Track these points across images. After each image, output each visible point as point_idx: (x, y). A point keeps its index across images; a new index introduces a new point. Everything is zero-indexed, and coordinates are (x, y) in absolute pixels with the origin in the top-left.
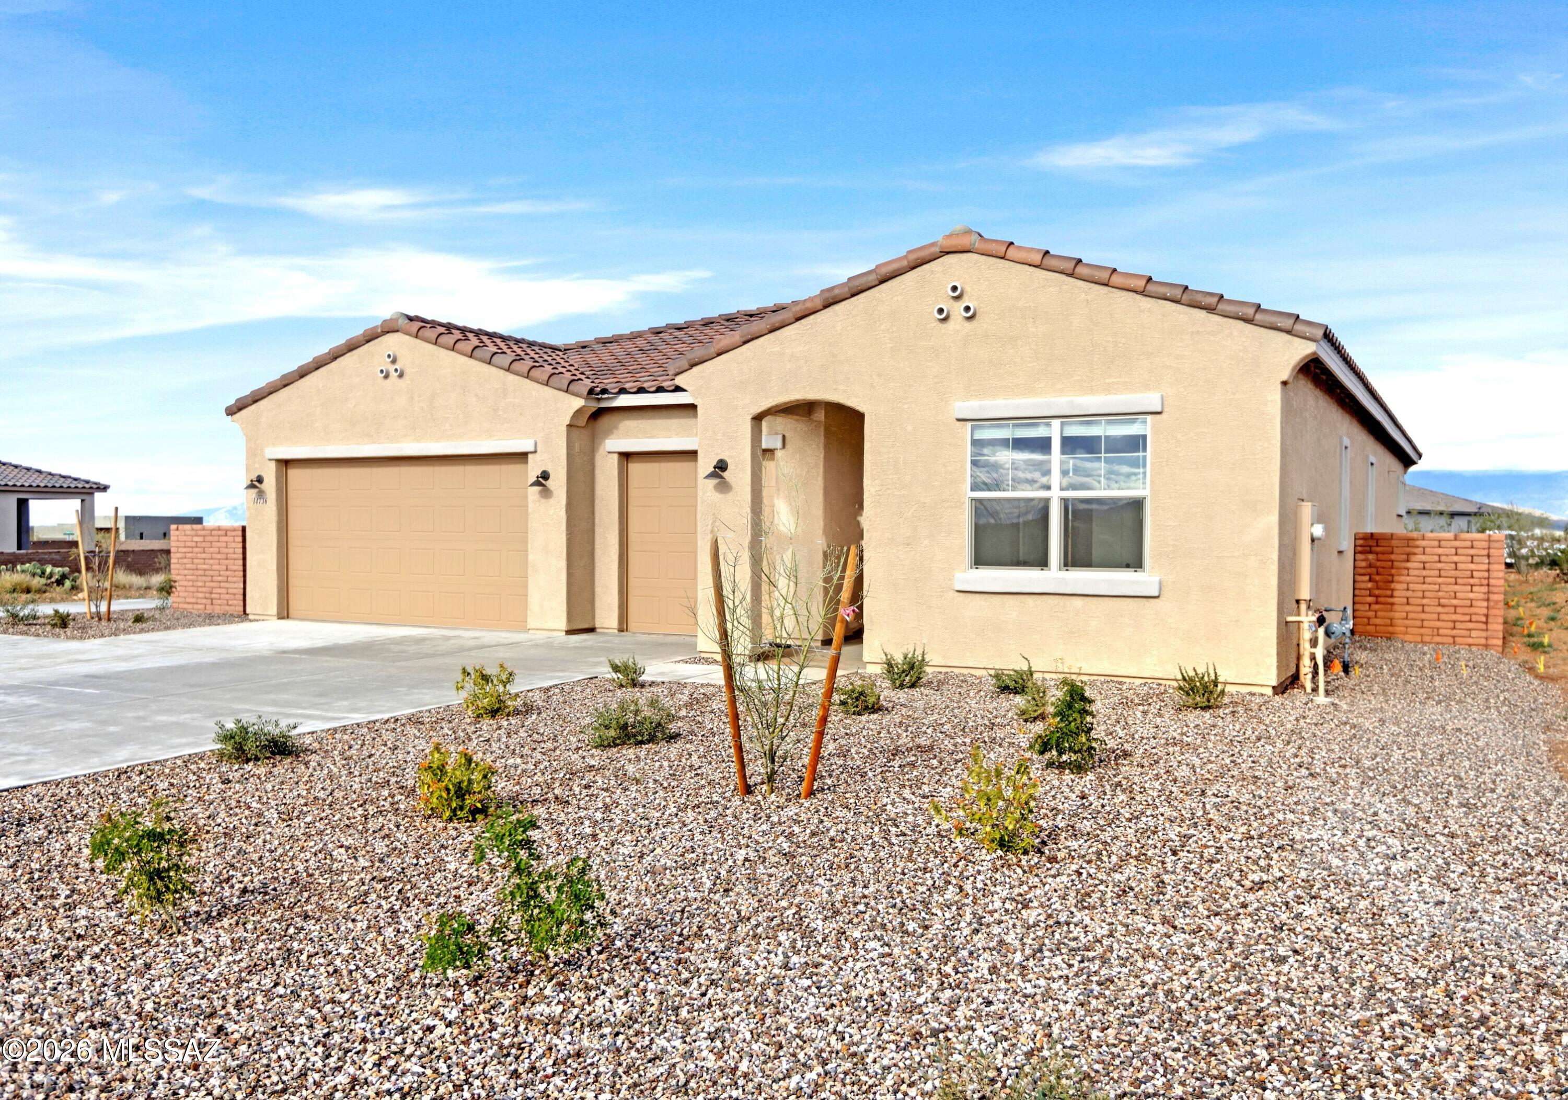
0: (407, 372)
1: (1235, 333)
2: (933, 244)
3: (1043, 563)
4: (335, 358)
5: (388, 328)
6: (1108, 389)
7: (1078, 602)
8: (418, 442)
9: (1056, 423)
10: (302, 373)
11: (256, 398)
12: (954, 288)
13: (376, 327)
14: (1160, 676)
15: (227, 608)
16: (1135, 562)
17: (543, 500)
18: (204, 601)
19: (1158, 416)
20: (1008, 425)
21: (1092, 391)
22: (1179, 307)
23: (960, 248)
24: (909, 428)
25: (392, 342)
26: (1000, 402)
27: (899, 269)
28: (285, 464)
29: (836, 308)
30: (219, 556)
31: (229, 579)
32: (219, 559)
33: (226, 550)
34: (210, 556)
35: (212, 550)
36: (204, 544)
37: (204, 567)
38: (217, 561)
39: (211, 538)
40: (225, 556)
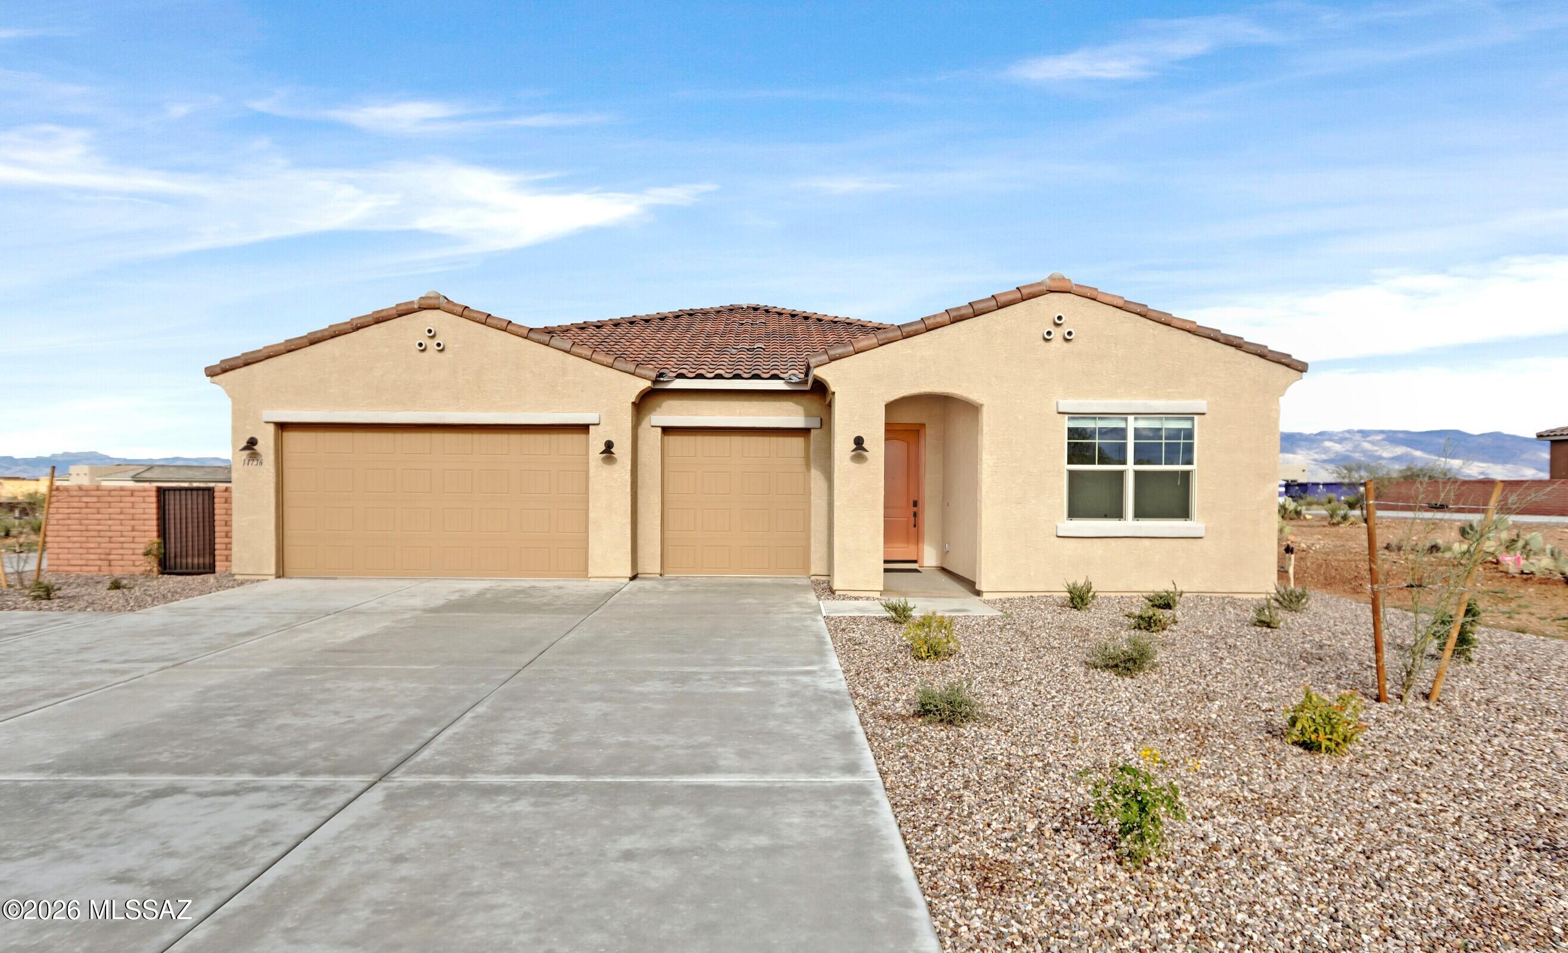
0: (449, 346)
1: (1253, 364)
2: (1039, 284)
3: (1119, 515)
4: (358, 329)
5: (427, 305)
6: (1169, 396)
7: (1147, 542)
8: (463, 411)
9: (1131, 418)
10: (314, 340)
11: (248, 361)
12: (1060, 318)
13: (412, 302)
14: (1204, 590)
15: (133, 569)
16: (1184, 513)
17: (605, 466)
18: (98, 563)
19: (1202, 416)
20: (1095, 418)
21: (1156, 396)
22: (1218, 344)
23: (1063, 289)
24: (1020, 417)
25: (430, 318)
26: (1091, 401)
27: (1014, 300)
28: (282, 427)
29: (961, 324)
30: (121, 517)
31: (137, 540)
32: (121, 520)
33: (132, 511)
34: (107, 516)
35: (111, 510)
36: (98, 505)
37: (99, 528)
38: (119, 522)
39: (109, 499)
40: (130, 517)
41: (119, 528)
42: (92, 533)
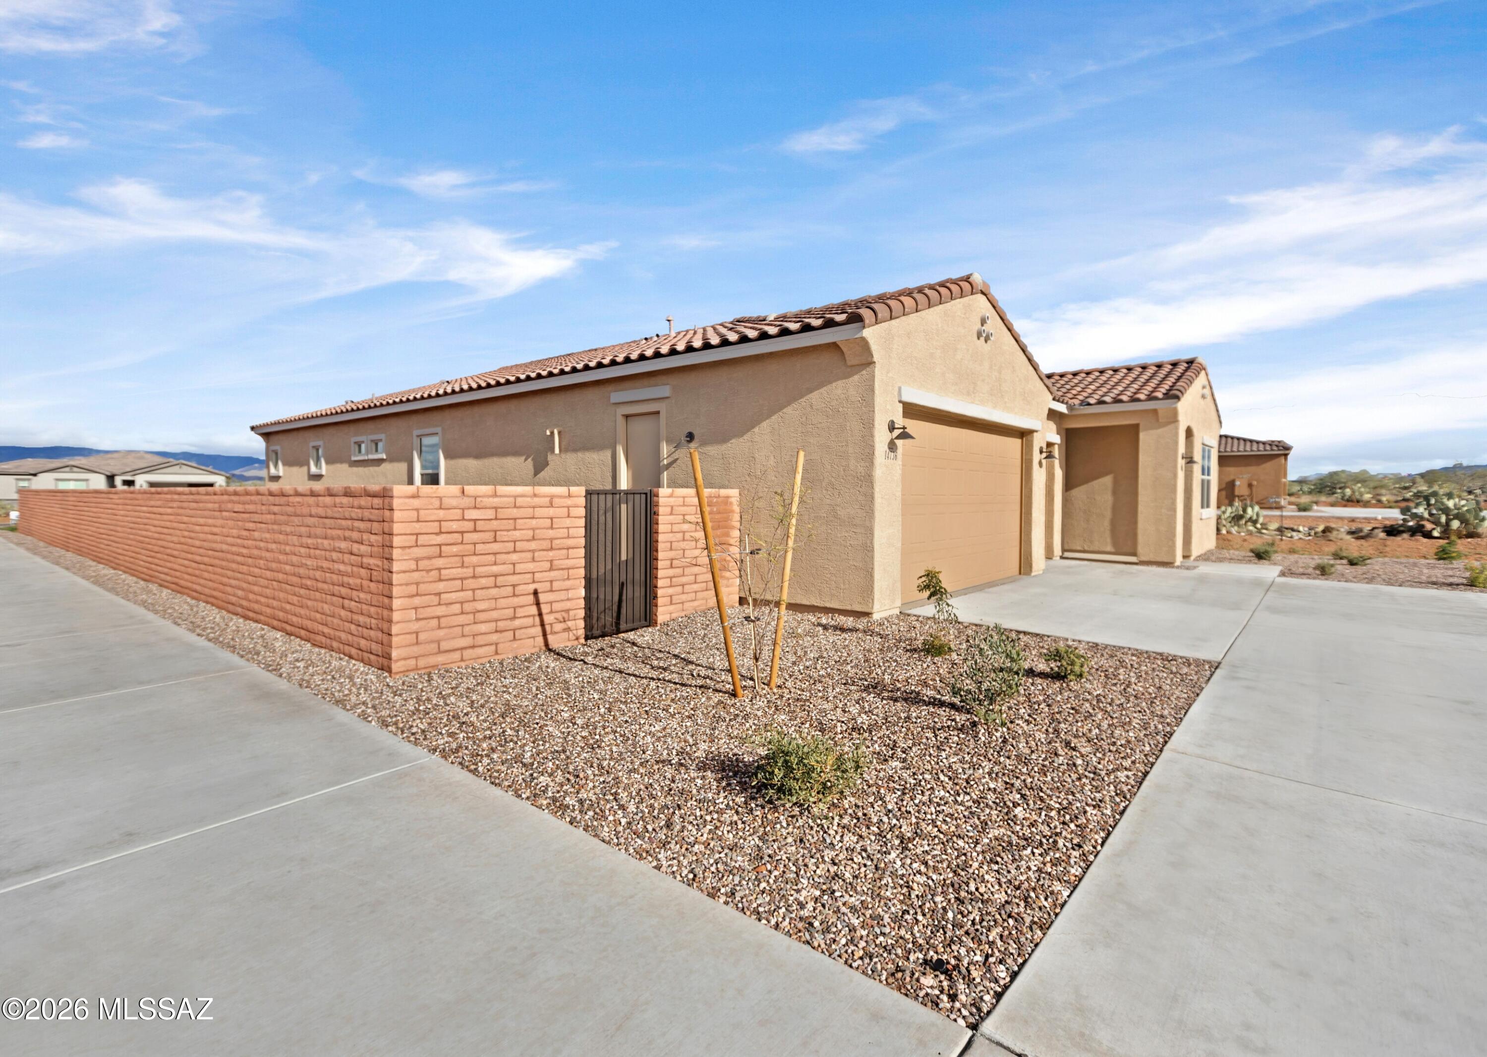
17: (1039, 470)
25: (982, 304)
30: (533, 545)
31: (556, 585)
32: (533, 551)
33: (551, 533)
34: (510, 546)
35: (517, 534)
36: (495, 524)
37: (495, 569)
38: (529, 555)
39: (515, 512)
40: (546, 544)
41: (531, 566)
42: (484, 582)
